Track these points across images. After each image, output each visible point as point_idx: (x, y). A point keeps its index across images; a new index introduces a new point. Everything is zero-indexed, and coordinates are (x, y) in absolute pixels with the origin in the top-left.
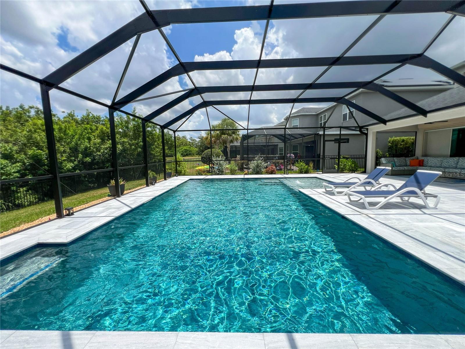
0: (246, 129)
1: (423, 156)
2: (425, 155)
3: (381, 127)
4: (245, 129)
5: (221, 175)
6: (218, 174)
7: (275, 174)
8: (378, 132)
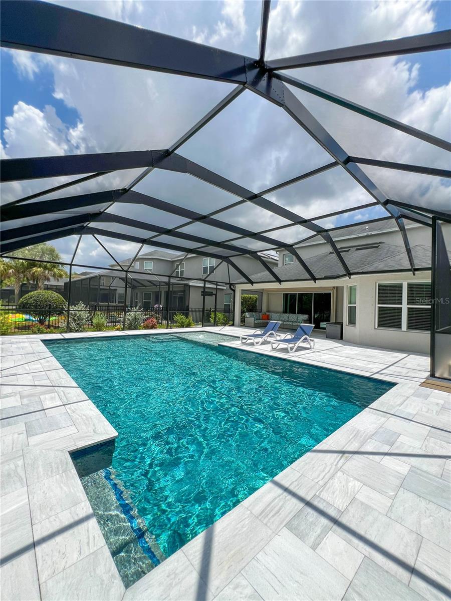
0: (125, 271)
1: (267, 312)
2: (268, 311)
3: (248, 287)
4: (123, 270)
5: (81, 331)
6: (77, 331)
7: (155, 328)
8: (242, 290)
